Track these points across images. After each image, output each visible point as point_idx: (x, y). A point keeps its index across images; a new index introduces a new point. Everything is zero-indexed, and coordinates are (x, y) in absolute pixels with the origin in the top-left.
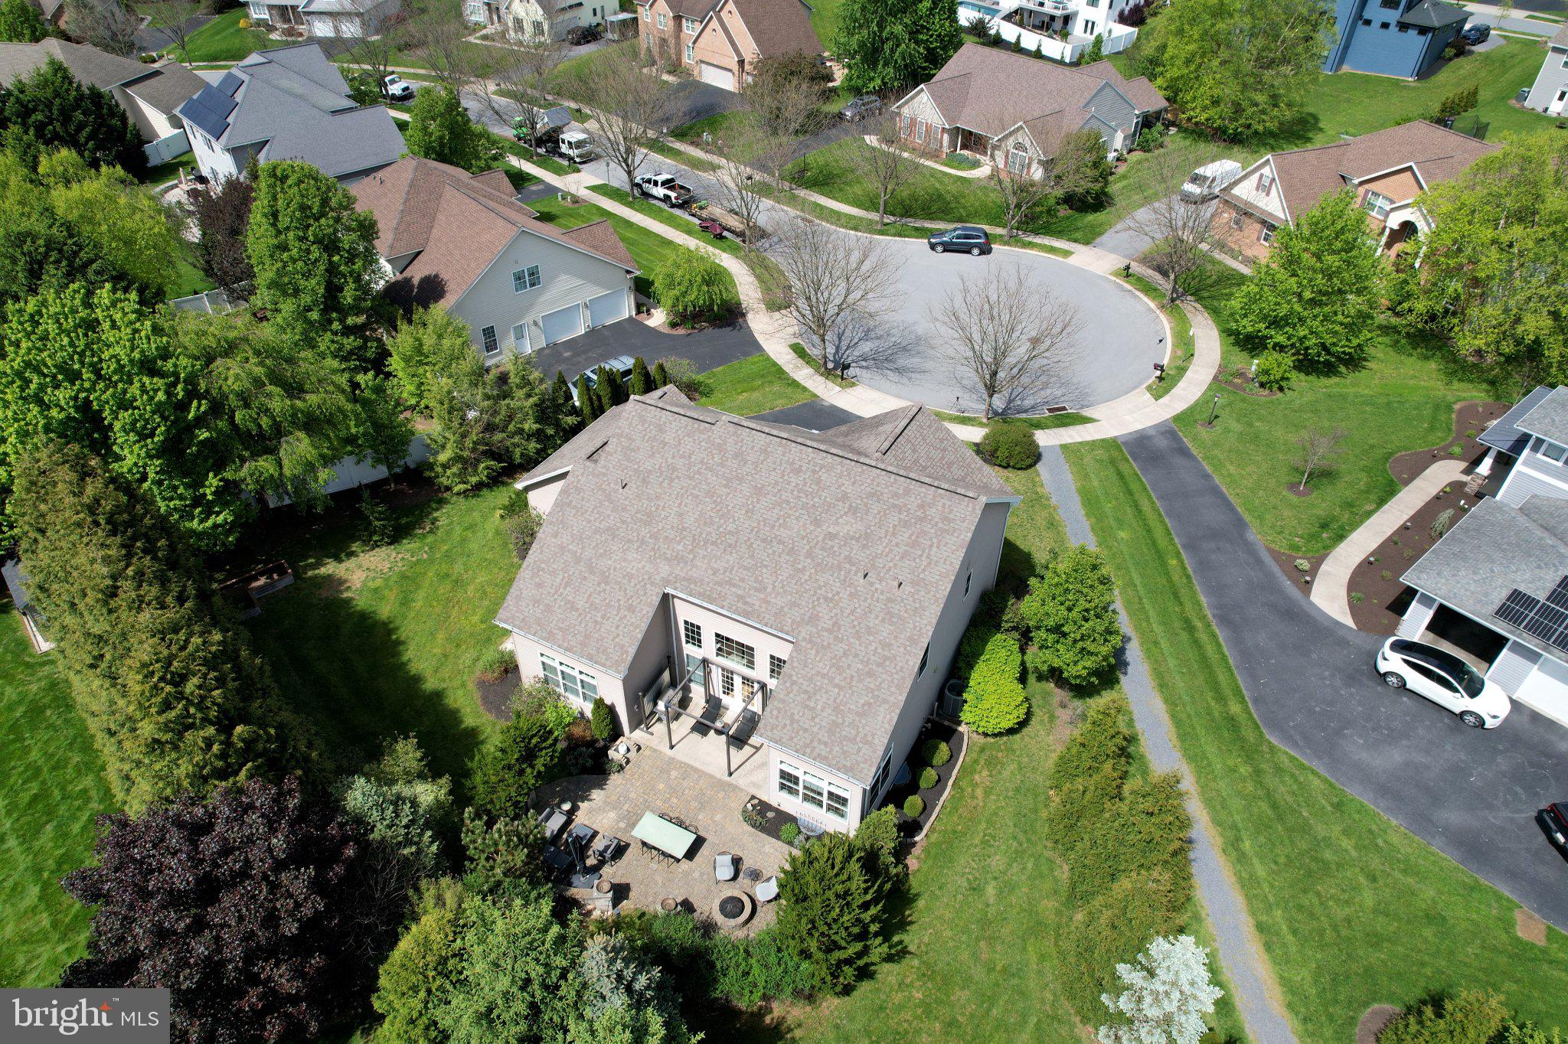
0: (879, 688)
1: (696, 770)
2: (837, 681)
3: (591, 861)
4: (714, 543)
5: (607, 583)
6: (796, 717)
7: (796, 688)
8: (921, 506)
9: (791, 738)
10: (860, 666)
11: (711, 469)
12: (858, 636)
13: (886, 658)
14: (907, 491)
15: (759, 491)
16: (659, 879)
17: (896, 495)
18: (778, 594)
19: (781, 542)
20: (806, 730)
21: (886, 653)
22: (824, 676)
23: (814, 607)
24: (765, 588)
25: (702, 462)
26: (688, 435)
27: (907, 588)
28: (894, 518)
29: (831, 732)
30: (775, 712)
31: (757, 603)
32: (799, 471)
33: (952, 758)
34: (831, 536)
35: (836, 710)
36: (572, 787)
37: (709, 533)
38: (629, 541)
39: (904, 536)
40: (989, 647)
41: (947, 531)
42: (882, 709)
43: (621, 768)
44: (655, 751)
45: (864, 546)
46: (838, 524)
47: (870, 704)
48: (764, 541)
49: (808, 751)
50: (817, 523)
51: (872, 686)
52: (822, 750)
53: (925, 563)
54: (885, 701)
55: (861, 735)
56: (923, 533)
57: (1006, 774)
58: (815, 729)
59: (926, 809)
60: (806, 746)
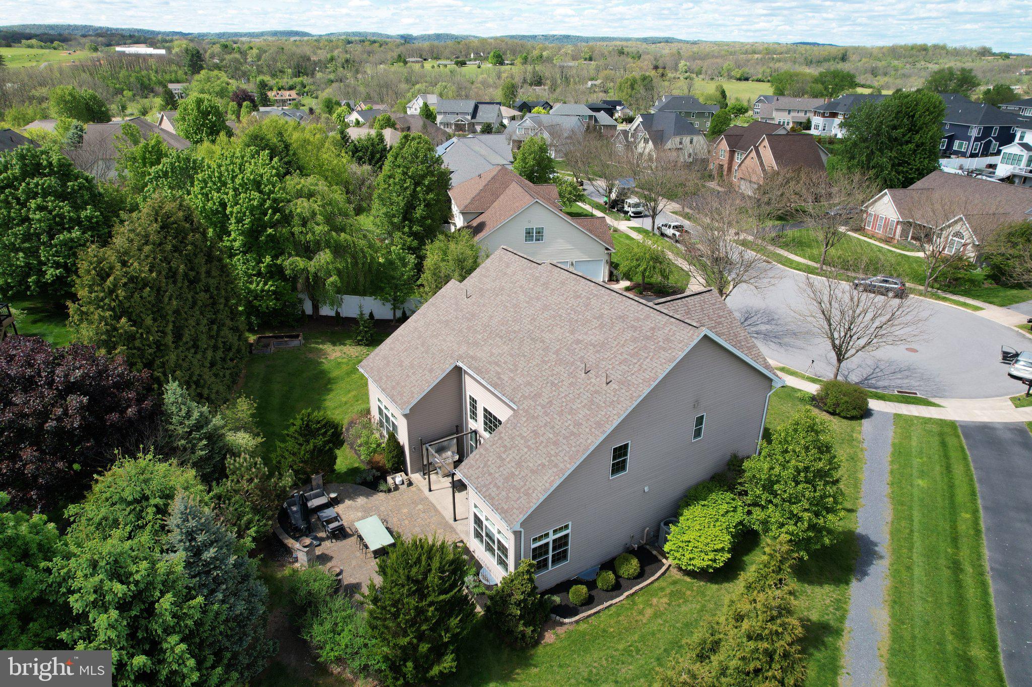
0: (557, 455)
1: (436, 510)
2: (530, 443)
3: (322, 534)
4: (501, 337)
5: (427, 353)
6: (489, 463)
7: (500, 442)
8: (653, 329)
9: (477, 478)
10: (551, 436)
11: (524, 292)
12: (561, 414)
13: (572, 434)
14: (648, 317)
15: (545, 308)
16: (354, 563)
17: (638, 319)
18: (523, 375)
19: (543, 341)
20: (490, 474)
21: (575, 430)
22: (523, 437)
23: (541, 389)
24: (517, 370)
25: (521, 287)
26: (522, 270)
27: (613, 385)
28: (628, 335)
29: (507, 479)
30: (477, 456)
31: (506, 379)
32: (579, 297)
33: (640, 576)
34: (578, 342)
35: (519, 465)
36: (351, 490)
37: (502, 330)
38: (454, 330)
39: (630, 348)
40: (713, 496)
41: (664, 349)
42: (550, 471)
43: (389, 491)
44: (420, 490)
45: (598, 352)
46: (586, 334)
47: (543, 465)
48: (532, 339)
49: (484, 490)
50: (572, 332)
51: (552, 452)
52: (493, 491)
53: (635, 369)
54: (556, 466)
55: (526, 488)
56: (645, 347)
57: (684, 609)
58: (497, 475)
59: (589, 602)
60: (485, 486)
